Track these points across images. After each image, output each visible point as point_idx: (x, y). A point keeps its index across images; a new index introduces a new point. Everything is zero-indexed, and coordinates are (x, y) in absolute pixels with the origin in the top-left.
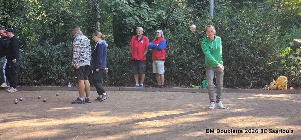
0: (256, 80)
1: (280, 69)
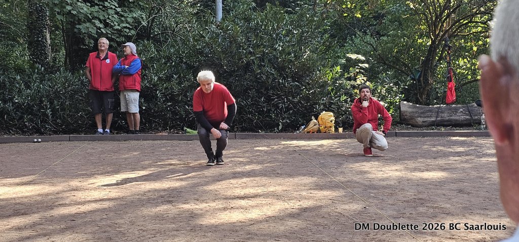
0: (288, 118)
1: (325, 100)
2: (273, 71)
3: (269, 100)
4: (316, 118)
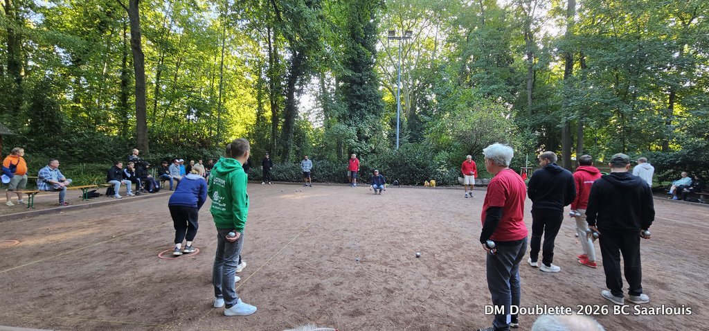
0: (419, 181)
1: (433, 176)
2: (415, 166)
3: (413, 175)
4: (429, 182)
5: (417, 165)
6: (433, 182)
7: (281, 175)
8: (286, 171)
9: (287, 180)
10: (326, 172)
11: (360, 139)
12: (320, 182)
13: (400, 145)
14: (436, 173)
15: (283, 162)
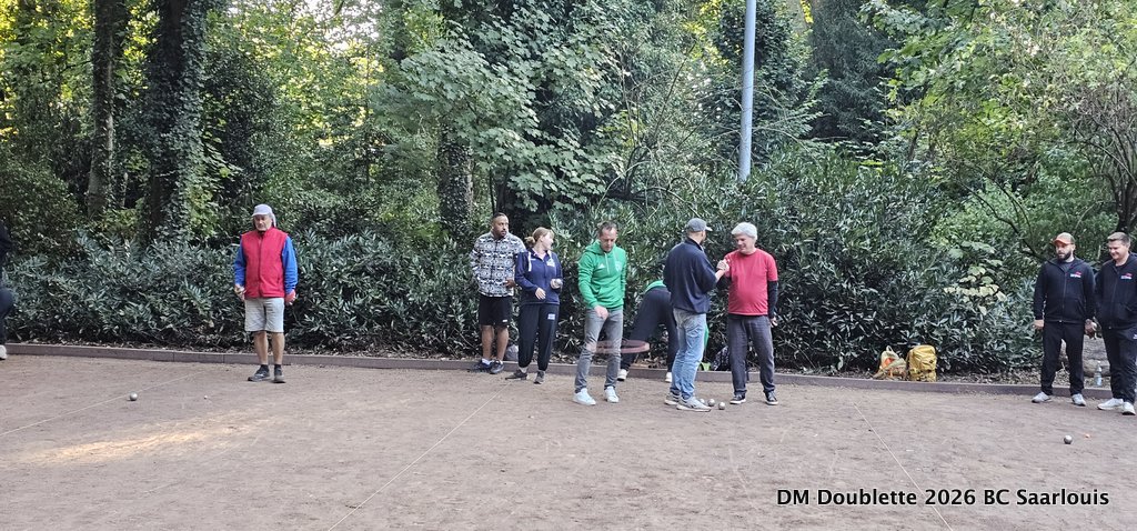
0: (855, 349)
1: (922, 322)
2: (832, 268)
3: (822, 316)
4: (905, 352)
5: (845, 265)
6: (925, 354)
7: (137, 310)
8: (165, 285)
9: (168, 338)
10: (373, 294)
11: (552, 125)
12: (338, 348)
13: (759, 156)
14: (941, 307)
15: (146, 240)
